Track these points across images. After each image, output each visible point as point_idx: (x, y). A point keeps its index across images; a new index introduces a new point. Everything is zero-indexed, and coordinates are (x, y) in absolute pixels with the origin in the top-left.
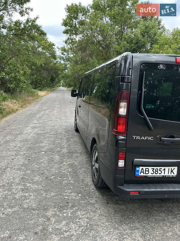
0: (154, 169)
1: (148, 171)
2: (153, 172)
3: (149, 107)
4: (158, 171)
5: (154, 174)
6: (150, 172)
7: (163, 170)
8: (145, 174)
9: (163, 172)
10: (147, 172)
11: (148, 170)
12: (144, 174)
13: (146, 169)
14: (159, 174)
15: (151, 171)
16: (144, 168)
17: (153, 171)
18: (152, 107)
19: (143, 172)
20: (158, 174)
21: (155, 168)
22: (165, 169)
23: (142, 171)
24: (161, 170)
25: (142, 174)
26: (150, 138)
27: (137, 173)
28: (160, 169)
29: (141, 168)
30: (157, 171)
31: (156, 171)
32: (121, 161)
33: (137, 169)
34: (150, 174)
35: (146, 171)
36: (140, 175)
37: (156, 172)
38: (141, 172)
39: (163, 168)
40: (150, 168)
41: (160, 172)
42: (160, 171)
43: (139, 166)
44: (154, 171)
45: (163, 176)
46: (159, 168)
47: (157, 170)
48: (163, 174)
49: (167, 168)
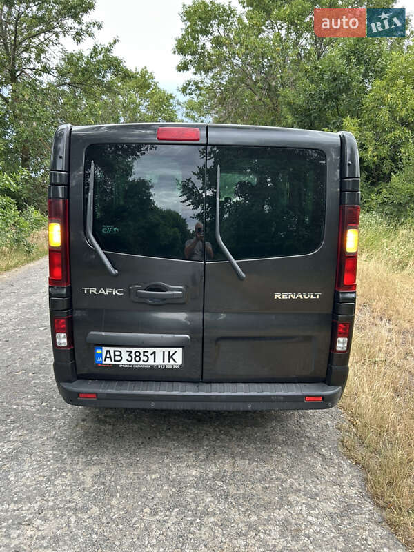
0: (131, 352)
1: (120, 355)
2: (130, 359)
3: (109, 231)
4: (142, 356)
5: (133, 362)
6: (125, 358)
7: (151, 354)
8: (115, 361)
9: (151, 358)
10: (118, 358)
11: (119, 353)
12: (111, 361)
13: (115, 351)
14: (143, 361)
15: (125, 356)
16: (112, 350)
17: (129, 355)
18: (115, 230)
19: (110, 357)
20: (141, 363)
21: (134, 350)
22: (154, 353)
23: (108, 356)
24: (146, 354)
25: (108, 361)
26: (115, 292)
27: (98, 360)
28: (144, 352)
29: (105, 349)
30: (139, 356)
31: (136, 356)
32: (63, 335)
33: (98, 351)
34: (124, 362)
35: (115, 355)
36: (104, 362)
37: (138, 359)
38: (107, 356)
39: (151, 350)
40: (123, 350)
41: (145, 359)
42: (144, 355)
43: (101, 345)
44: (133, 355)
45: (152, 366)
46: (141, 350)
47: (137, 354)
48: (151, 362)
49: (159, 351)
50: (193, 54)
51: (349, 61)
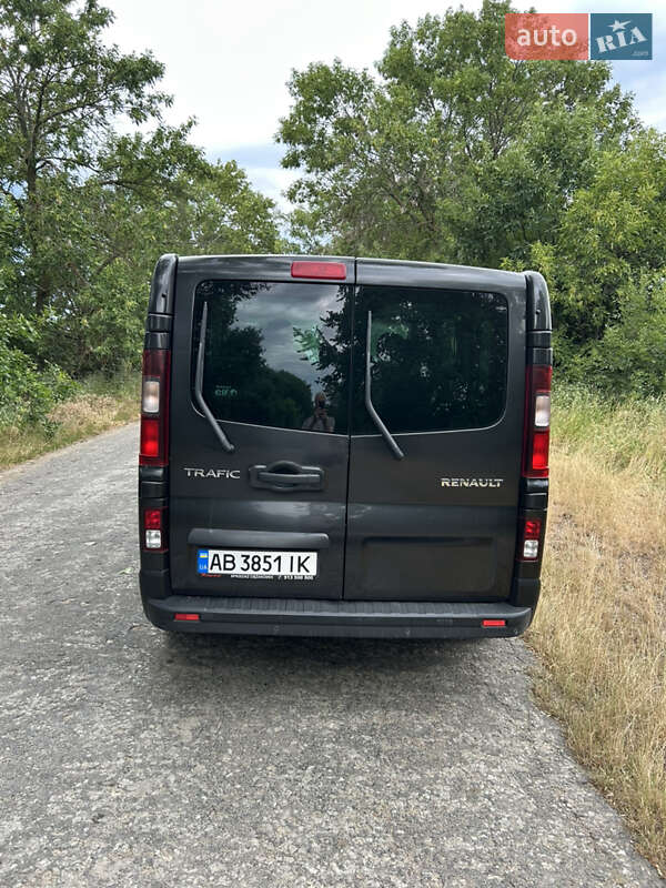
0: (248, 557)
1: (232, 562)
2: (245, 566)
3: (225, 393)
4: (262, 563)
5: (250, 572)
6: (238, 565)
7: (275, 561)
8: (225, 569)
9: (275, 565)
10: (229, 565)
11: (229, 559)
12: (220, 569)
13: (225, 556)
14: (264, 570)
15: (240, 562)
16: (221, 553)
17: (245, 561)
18: (232, 391)
19: (219, 564)
20: (261, 572)
21: (252, 554)
22: (279, 558)
23: (216, 562)
24: (267, 559)
25: (216, 570)
26: (230, 475)
27: (202, 568)
28: (265, 557)
29: (212, 553)
30: (258, 563)
31: (254, 563)
32: (154, 533)
33: (203, 556)
34: (237, 571)
35: (225, 562)
36: (210, 571)
37: (256, 567)
38: (214, 563)
39: (275, 555)
40: (238, 554)
41: (267, 566)
42: (265, 562)
43: (207, 547)
44: (250, 561)
45: (276, 577)
46: (262, 554)
47: (256, 560)
48: (274, 572)
49: (285, 556)
50: (308, 142)
51: (540, 162)
